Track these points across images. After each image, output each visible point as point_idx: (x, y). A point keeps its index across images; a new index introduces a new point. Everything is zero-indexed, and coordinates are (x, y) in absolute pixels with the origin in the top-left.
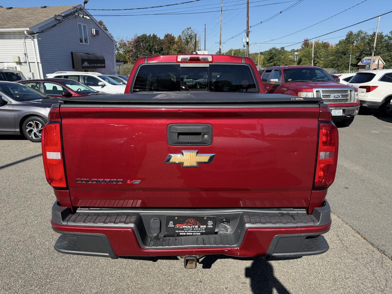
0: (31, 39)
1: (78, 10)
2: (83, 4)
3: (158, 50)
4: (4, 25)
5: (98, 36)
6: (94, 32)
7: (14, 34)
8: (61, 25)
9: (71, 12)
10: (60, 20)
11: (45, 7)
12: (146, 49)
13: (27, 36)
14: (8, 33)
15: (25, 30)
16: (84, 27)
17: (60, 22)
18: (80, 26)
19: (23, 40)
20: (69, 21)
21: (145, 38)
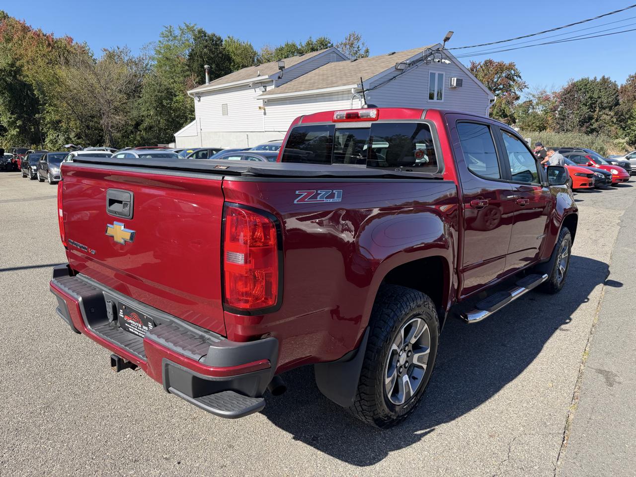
0: (358, 100)
1: (433, 52)
2: (442, 43)
3: (607, 105)
4: (334, 83)
5: (461, 88)
6: (454, 83)
7: (342, 94)
8: (403, 76)
9: (421, 56)
10: (403, 70)
11: (393, 53)
12: (584, 104)
13: (355, 96)
14: (336, 94)
15: (353, 87)
16: (441, 76)
17: (402, 71)
18: (433, 75)
19: (349, 101)
20: (417, 69)
21: (586, 85)
